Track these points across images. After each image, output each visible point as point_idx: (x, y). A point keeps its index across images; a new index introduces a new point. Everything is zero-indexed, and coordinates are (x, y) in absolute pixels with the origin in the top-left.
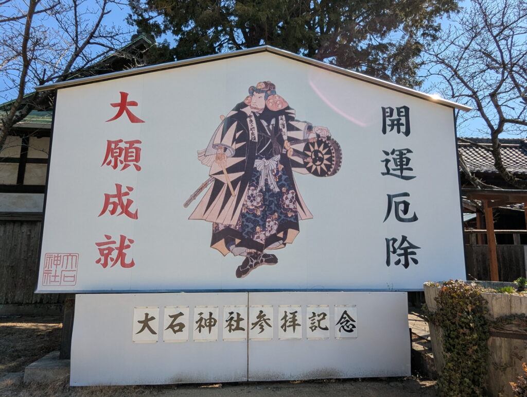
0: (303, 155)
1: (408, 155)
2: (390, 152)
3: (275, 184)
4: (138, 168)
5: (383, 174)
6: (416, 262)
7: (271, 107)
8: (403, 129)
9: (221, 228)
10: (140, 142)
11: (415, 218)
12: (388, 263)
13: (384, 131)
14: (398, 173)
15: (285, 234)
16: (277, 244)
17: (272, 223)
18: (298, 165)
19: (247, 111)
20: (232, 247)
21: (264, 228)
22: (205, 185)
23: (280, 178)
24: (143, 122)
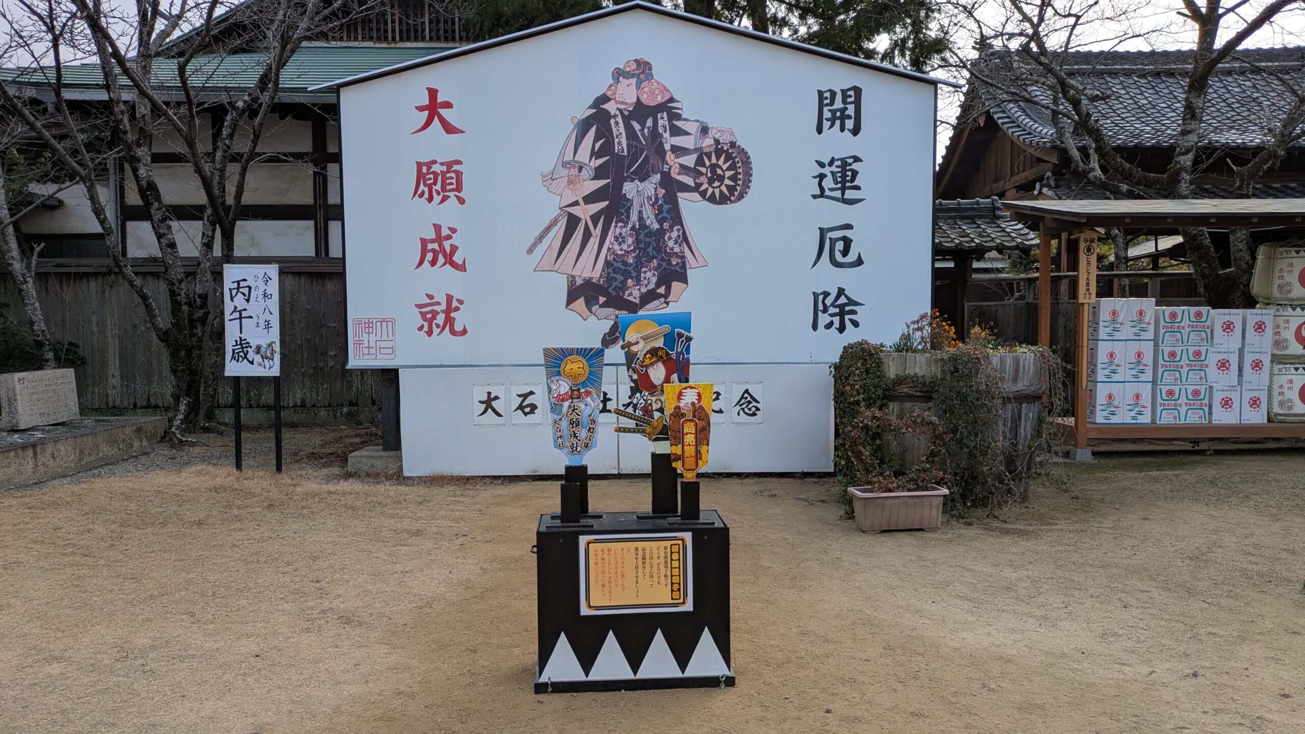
0: (693, 172)
1: (855, 166)
2: (826, 162)
3: (652, 217)
4: (461, 201)
5: (814, 197)
6: (855, 324)
7: (645, 99)
8: (850, 124)
9: (579, 281)
10: (459, 162)
11: (859, 262)
12: (815, 326)
13: (820, 130)
14: (838, 194)
15: (668, 289)
16: (656, 303)
17: (649, 274)
18: (686, 188)
19: (611, 107)
20: (595, 308)
21: (638, 281)
22: (554, 222)
23: (660, 209)
24: (462, 132)
